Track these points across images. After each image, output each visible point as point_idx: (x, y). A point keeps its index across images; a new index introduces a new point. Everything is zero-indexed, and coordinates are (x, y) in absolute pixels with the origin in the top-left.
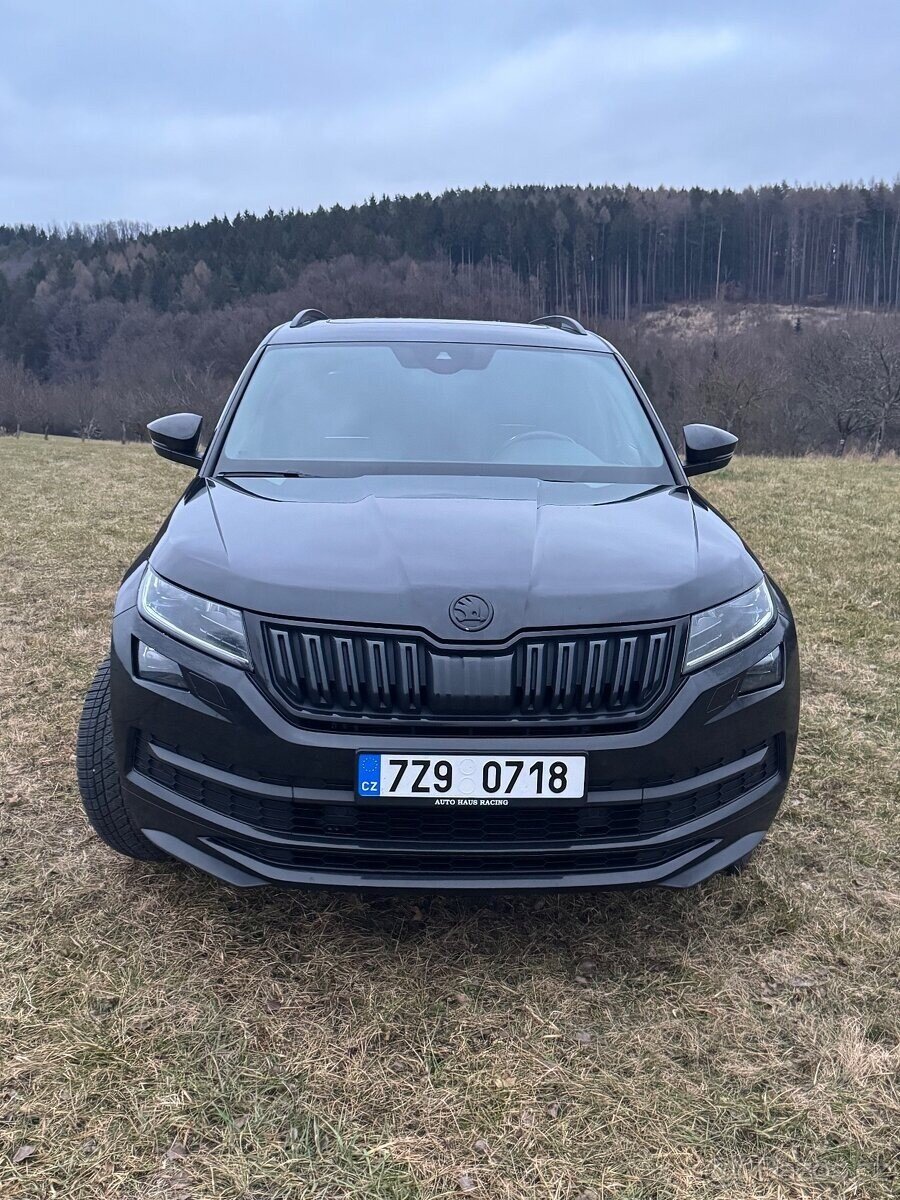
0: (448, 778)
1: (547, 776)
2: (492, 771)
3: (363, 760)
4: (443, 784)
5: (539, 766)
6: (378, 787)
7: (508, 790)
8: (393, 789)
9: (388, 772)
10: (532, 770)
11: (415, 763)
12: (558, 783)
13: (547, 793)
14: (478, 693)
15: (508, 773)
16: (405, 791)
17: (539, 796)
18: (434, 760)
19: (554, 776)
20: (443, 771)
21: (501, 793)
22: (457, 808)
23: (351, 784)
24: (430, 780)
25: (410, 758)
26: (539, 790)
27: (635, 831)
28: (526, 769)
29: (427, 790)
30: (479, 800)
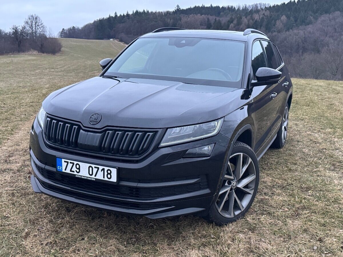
0: (79, 169)
1: (106, 173)
2: (91, 169)
3: (58, 160)
4: (78, 171)
5: (103, 170)
6: (62, 168)
7: (95, 176)
8: (65, 170)
9: (64, 165)
10: (102, 170)
11: (71, 163)
12: (109, 176)
13: (106, 179)
14: (89, 144)
15: (95, 170)
16: (68, 171)
17: (104, 179)
18: (75, 163)
19: (108, 174)
20: (78, 166)
21: (93, 176)
22: (81, 179)
23: (55, 166)
24: (74, 169)
25: (69, 161)
26: (104, 177)
27: (138, 197)
28: (100, 170)
29: (74, 172)
30: (87, 177)
